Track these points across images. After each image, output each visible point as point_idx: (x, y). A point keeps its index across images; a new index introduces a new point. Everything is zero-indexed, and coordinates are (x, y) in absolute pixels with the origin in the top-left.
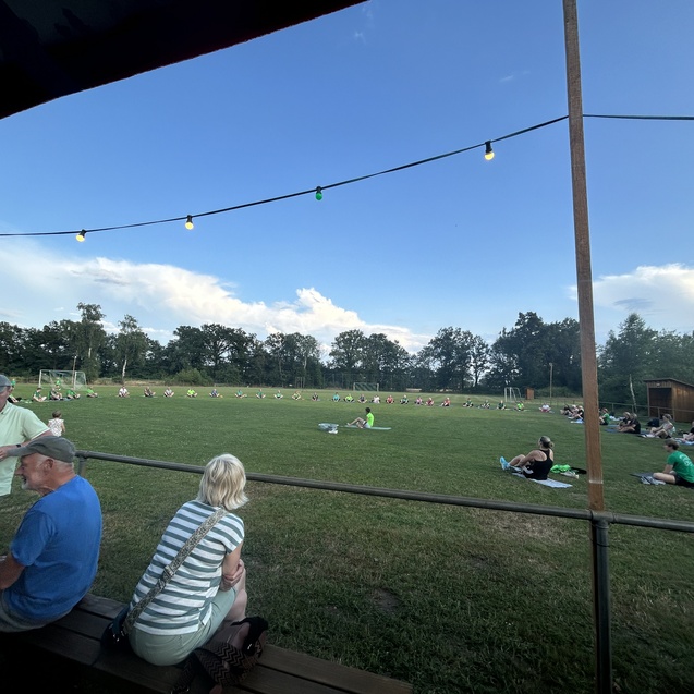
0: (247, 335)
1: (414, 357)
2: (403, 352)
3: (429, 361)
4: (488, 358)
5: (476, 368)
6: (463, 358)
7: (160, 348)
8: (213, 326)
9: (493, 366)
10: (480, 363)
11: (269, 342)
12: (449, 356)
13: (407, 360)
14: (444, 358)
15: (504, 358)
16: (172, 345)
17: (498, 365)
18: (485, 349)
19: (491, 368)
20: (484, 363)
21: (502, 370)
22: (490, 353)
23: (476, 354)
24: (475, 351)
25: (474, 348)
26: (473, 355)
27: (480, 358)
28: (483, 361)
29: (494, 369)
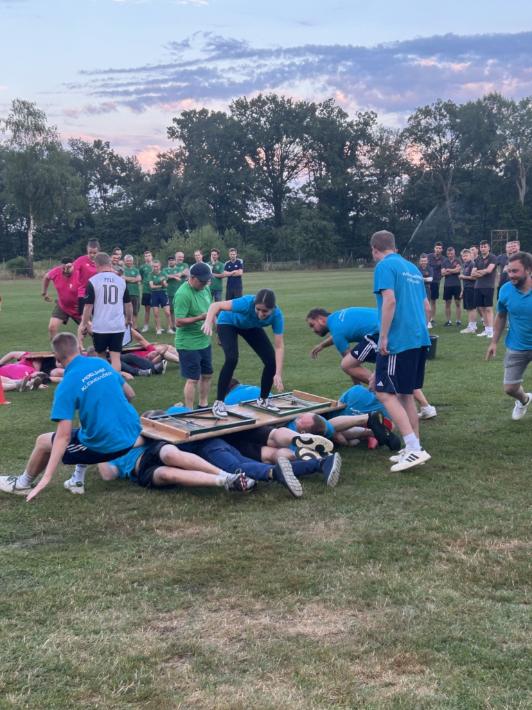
0: (352, 118)
7: (139, 177)
8: (259, 102)
11: (417, 134)
16: (166, 166)
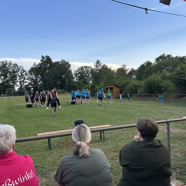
4: (26, 77)
5: (21, 82)
6: (13, 78)
10: (22, 80)
17: (31, 81)
18: (25, 73)
19: (28, 82)
20: (24, 80)
21: (33, 83)
22: (27, 75)
23: (20, 75)
24: (19, 74)
25: (19, 72)
26: (19, 76)
27: (23, 77)
28: (24, 79)
29: (30, 83)
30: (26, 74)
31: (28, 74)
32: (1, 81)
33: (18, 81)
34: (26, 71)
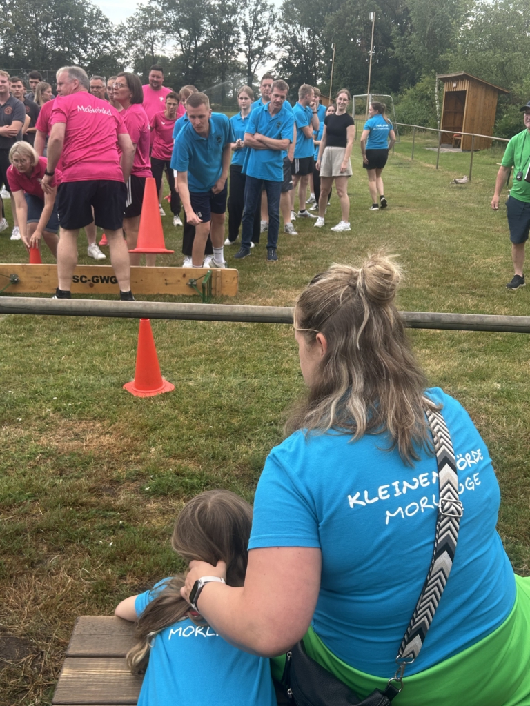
1: (121, 31)
2: (96, 18)
3: (154, 39)
4: (274, 34)
5: (251, 55)
6: (224, 33)
9: (282, 53)
10: (256, 45)
12: (196, 31)
13: (106, 36)
14: (184, 32)
15: (303, 35)
17: (291, 52)
18: (267, 14)
19: (278, 57)
20: (265, 45)
21: (298, 62)
22: (277, 24)
23: (250, 24)
24: (247, 19)
25: (247, 11)
26: (245, 28)
27: (260, 35)
28: (264, 41)
29: (284, 59)
30: (272, 21)
31: (280, 20)
32: (179, 47)
33: (240, 50)
34: (272, 6)
